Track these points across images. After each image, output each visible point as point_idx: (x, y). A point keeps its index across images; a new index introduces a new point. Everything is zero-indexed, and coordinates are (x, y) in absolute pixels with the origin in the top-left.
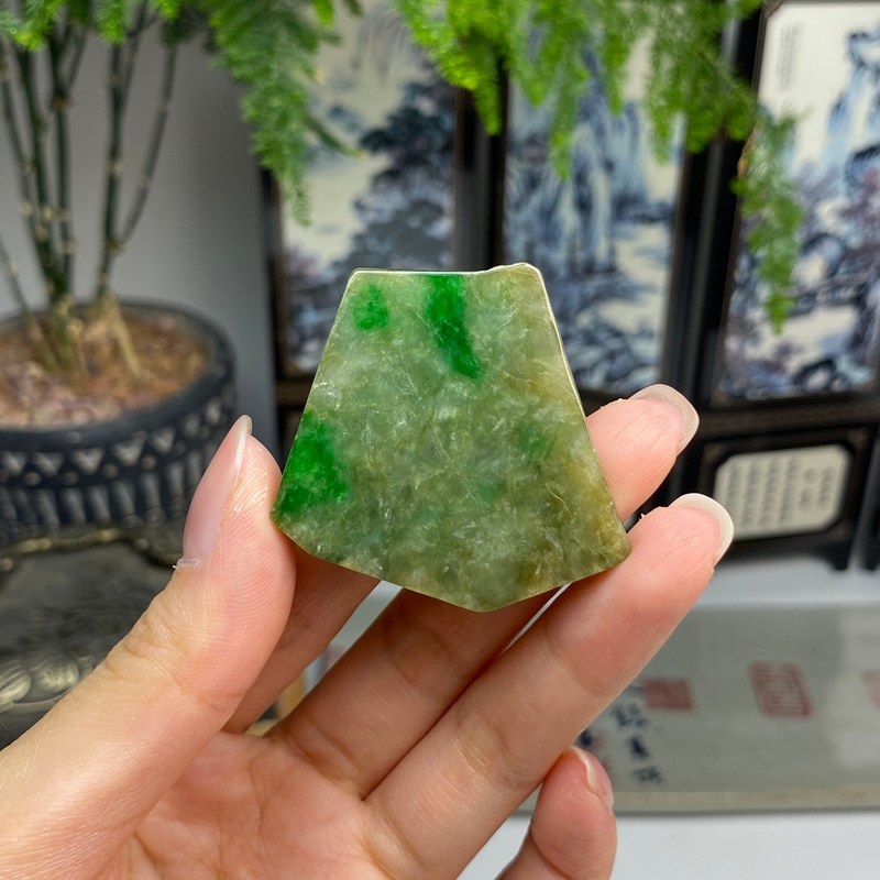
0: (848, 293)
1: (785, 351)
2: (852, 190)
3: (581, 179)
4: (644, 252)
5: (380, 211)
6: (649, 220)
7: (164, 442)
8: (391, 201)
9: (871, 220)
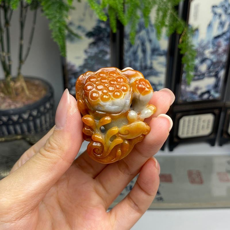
0: (213, 74)
1: (197, 89)
2: (214, 47)
3: (143, 44)
4: (160, 63)
5: (91, 53)
6: (161, 55)
7: (35, 113)
8: (94, 50)
9: (219, 55)
